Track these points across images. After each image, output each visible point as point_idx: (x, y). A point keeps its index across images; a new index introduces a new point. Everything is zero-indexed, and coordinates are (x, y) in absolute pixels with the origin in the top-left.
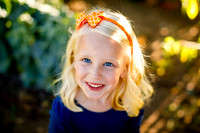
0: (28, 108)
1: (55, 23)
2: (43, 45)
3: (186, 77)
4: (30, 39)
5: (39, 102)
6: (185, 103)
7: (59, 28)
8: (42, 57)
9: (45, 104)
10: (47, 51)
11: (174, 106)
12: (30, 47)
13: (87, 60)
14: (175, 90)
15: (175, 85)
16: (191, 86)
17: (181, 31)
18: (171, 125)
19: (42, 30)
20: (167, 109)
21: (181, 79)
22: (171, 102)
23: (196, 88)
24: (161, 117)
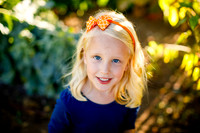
0: (32, 113)
1: (51, 37)
2: (43, 56)
3: (172, 78)
4: (31, 52)
5: (42, 108)
6: (173, 101)
7: (56, 40)
8: (42, 68)
9: (47, 108)
10: (46, 62)
11: (162, 105)
12: (31, 58)
14: (163, 90)
15: (163, 86)
16: (177, 86)
17: (166, 38)
18: (160, 121)
19: (41, 43)
20: (156, 107)
21: (168, 80)
22: (161, 101)
23: (182, 87)
24: (151, 115)
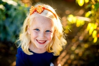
0: (3, 51)
1: (15, 9)
2: (10, 20)
3: (78, 34)
4: (4, 17)
5: (9, 48)
6: (79, 46)
7: (17, 12)
8: (9, 26)
9: (12, 48)
10: (12, 23)
11: (73, 48)
12: (3, 21)
13: (37, 30)
14: (74, 40)
15: (73, 38)
16: (81, 38)
17: (75, 12)
18: (72, 57)
19: (9, 12)
20: (70, 49)
21: (76, 35)
22: (72, 46)
23: (84, 39)
24: (68, 53)
